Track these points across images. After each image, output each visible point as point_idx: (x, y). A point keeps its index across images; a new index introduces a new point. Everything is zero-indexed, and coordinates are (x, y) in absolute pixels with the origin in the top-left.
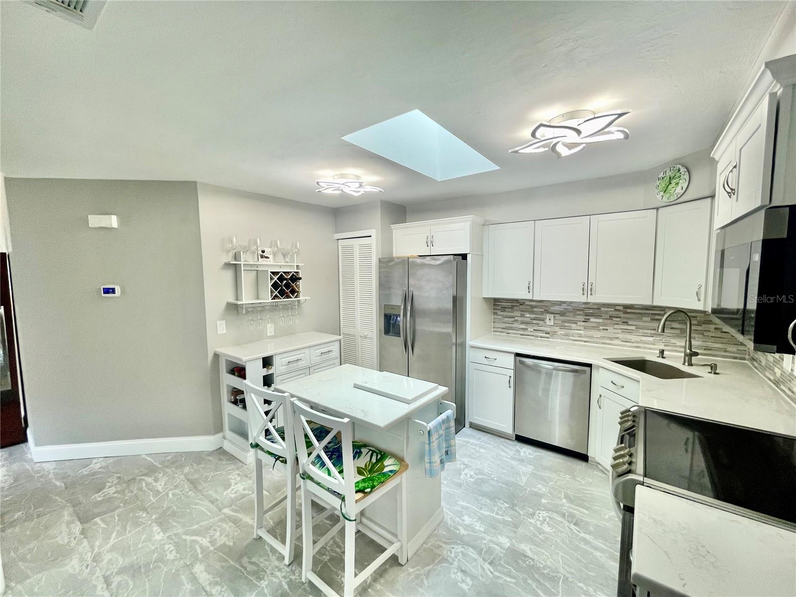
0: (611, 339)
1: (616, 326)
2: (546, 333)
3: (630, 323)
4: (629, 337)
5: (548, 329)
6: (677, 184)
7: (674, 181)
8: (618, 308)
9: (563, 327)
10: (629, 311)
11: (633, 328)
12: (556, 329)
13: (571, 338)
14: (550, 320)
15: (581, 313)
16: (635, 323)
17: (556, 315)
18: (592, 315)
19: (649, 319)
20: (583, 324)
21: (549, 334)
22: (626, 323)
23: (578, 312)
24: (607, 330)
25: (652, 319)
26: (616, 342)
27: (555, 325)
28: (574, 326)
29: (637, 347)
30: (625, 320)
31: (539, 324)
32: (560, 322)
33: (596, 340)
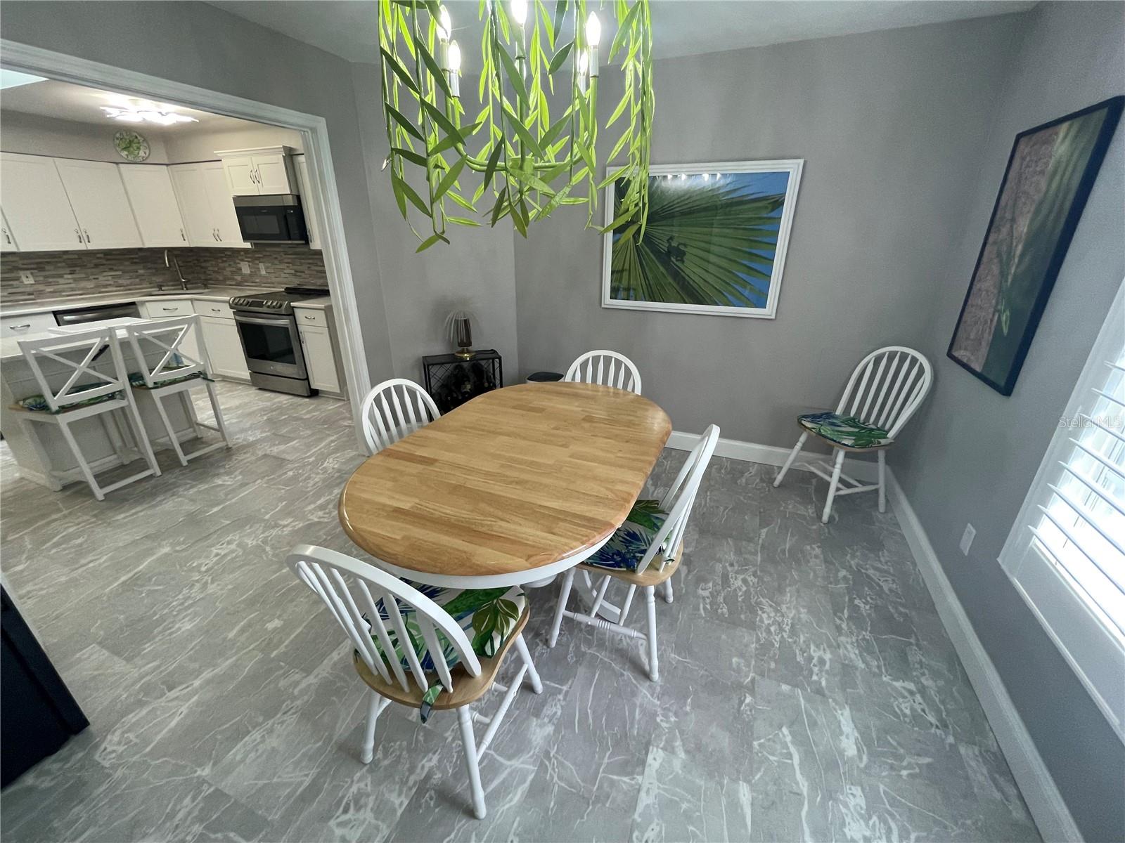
0: (106, 286)
1: (105, 274)
2: (29, 294)
3: (115, 268)
4: (120, 282)
5: (28, 290)
6: (139, 148)
7: (135, 146)
8: (99, 255)
9: (49, 284)
10: (109, 257)
11: (120, 273)
12: (41, 287)
13: (64, 294)
14: (28, 280)
15: (64, 264)
16: (121, 268)
17: (33, 271)
18: (76, 266)
19: (127, 263)
20: (70, 276)
21: (32, 294)
22: (111, 269)
23: (59, 265)
24: (97, 279)
25: (132, 263)
26: (110, 289)
27: (37, 282)
28: (61, 281)
29: (130, 290)
30: (110, 267)
31: (12, 285)
32: (41, 279)
33: (90, 291)
